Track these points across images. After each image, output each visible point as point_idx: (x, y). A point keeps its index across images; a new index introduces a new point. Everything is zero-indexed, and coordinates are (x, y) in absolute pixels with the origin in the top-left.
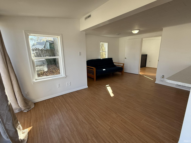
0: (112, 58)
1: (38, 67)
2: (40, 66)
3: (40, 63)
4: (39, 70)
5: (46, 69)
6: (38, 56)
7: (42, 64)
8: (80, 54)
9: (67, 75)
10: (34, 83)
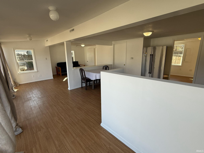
0: (78, 62)
1: (21, 67)
2: (22, 66)
3: (21, 64)
4: (21, 68)
5: (26, 68)
6: (21, 60)
7: (24, 65)
8: (46, 59)
9: (38, 70)
10: (19, 74)
